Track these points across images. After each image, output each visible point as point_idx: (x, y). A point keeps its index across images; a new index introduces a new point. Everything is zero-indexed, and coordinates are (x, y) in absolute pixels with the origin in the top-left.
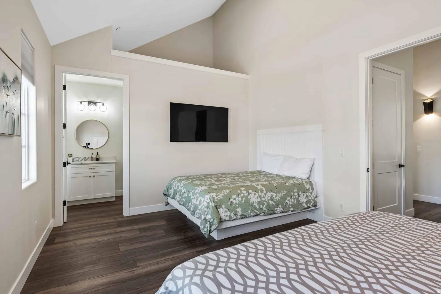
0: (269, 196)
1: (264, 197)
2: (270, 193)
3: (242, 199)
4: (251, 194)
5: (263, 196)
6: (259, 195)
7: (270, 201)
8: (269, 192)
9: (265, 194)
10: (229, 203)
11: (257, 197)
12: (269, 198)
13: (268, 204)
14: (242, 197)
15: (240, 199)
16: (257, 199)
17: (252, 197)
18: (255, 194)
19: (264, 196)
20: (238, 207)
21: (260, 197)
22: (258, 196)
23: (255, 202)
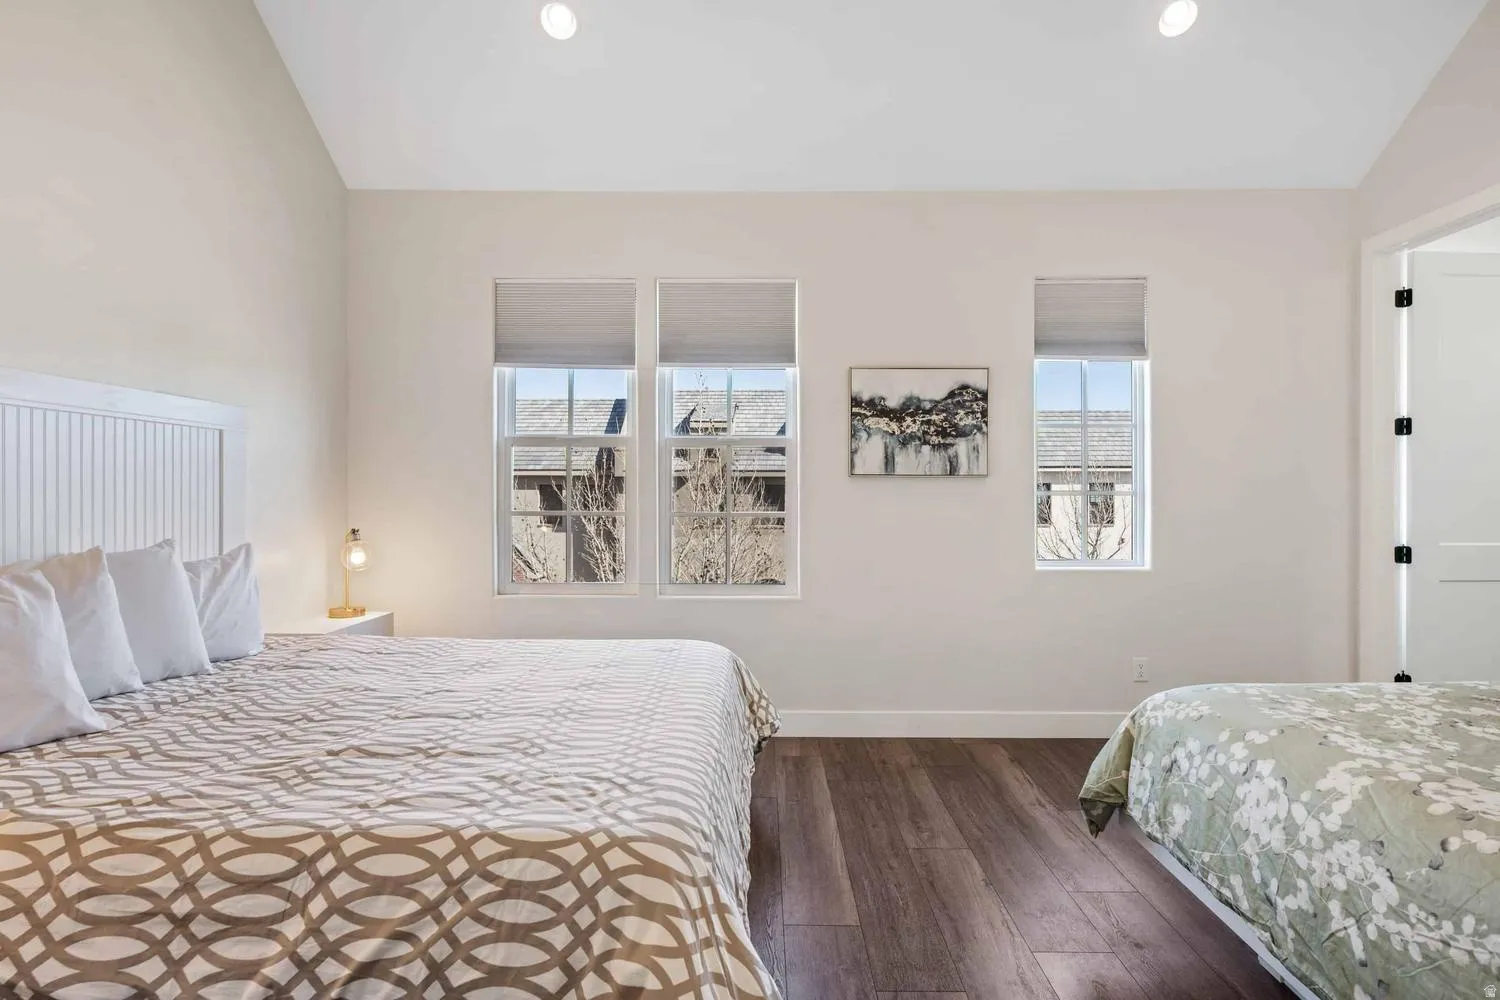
0: (1342, 870)
1: (1309, 851)
2: (1362, 852)
3: (1212, 779)
4: (1255, 781)
5: (1310, 840)
6: (1289, 812)
7: (1335, 907)
8: (1353, 845)
9: (1329, 839)
10: (1166, 761)
11: (1277, 819)
12: (1340, 883)
13: (1320, 915)
14: (1215, 771)
15: (1205, 771)
16: (1271, 827)
17: (1251, 801)
18: (1273, 795)
19: (1317, 843)
20: (1185, 802)
21: (1291, 830)
22: (1283, 815)
23: (1257, 836)
